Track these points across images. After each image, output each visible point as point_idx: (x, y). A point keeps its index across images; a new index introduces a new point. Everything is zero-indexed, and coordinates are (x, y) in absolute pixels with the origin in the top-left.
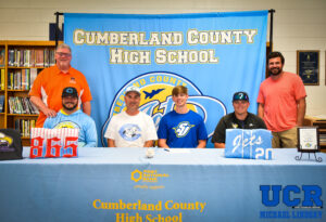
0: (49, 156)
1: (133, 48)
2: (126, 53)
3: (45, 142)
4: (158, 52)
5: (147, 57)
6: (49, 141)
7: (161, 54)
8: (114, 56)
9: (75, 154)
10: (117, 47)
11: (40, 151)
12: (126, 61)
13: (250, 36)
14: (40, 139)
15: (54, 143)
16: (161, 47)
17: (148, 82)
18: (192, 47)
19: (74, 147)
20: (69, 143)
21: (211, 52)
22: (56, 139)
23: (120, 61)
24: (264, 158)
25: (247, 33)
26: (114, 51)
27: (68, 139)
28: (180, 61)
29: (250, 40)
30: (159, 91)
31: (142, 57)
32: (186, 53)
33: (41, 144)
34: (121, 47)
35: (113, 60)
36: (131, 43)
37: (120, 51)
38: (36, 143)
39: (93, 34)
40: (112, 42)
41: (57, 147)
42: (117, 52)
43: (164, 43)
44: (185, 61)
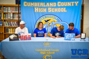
0: (25, 40)
1: (41, 7)
2: (39, 9)
3: (24, 37)
4: (49, 9)
5: (45, 10)
6: (25, 36)
7: (50, 9)
8: (36, 10)
9: (30, 39)
10: (37, 7)
11: (23, 39)
12: (39, 11)
13: (76, 4)
14: (23, 36)
15: (26, 37)
16: (50, 7)
17: (46, 18)
18: (59, 7)
19: (30, 38)
20: (29, 37)
21: (65, 9)
22: (26, 36)
23: (38, 11)
24: (73, 40)
25: (75, 2)
26: (36, 8)
27: (29, 36)
28: (55, 11)
29: (76, 5)
30: (49, 20)
31: (44, 10)
32: (57, 9)
33: (23, 37)
34: (38, 7)
35: (36, 11)
36: (41, 6)
37: (38, 8)
38: (22, 37)
39: (29, 3)
40: (35, 6)
41: (27, 38)
42: (37, 9)
43: (50, 6)
44: (57, 11)
